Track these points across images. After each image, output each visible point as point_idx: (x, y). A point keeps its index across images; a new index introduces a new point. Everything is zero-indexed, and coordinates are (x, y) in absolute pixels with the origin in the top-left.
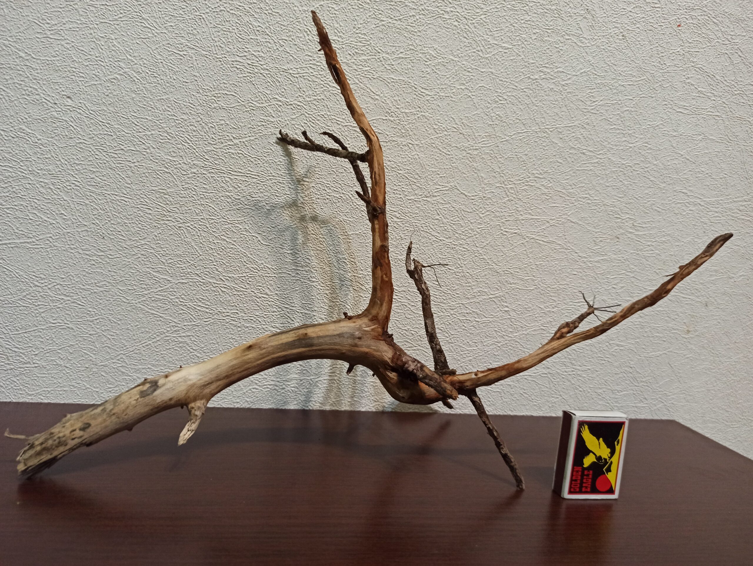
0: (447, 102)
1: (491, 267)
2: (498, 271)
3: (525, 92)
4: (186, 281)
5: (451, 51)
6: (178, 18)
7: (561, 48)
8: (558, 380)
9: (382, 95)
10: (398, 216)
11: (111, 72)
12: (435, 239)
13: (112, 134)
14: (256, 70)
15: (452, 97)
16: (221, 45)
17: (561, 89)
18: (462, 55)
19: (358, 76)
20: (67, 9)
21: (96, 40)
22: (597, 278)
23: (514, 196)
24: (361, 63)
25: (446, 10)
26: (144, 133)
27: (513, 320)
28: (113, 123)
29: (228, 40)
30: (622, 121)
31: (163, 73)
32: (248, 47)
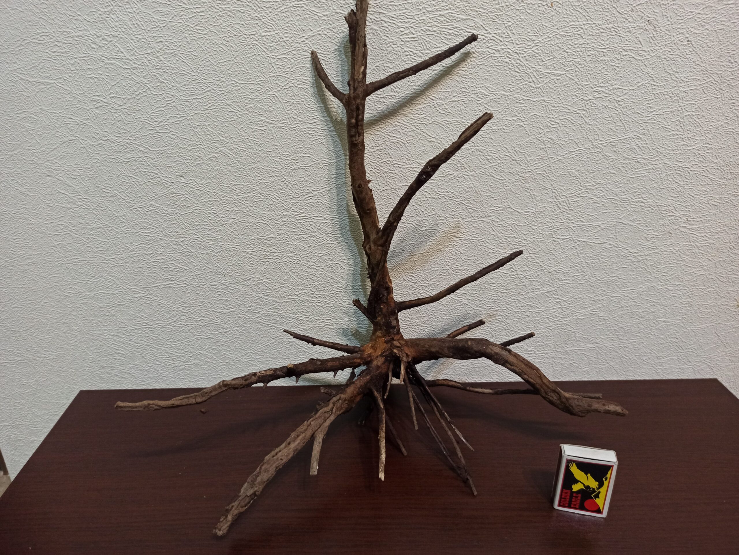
0: (500, 134)
1: (544, 268)
2: (550, 271)
3: (577, 113)
4: (289, 301)
5: (503, 87)
6: (256, 100)
7: (617, 65)
8: (606, 351)
9: (438, 137)
10: (457, 236)
11: (209, 152)
12: (492, 251)
13: (218, 200)
14: (325, 133)
15: (504, 129)
16: (293, 116)
17: (617, 105)
18: (514, 89)
19: (414, 124)
20: (168, 108)
21: (194, 128)
22: (647, 269)
23: (566, 208)
24: (417, 112)
25: (496, 49)
26: (242, 196)
27: (563, 309)
28: (218, 192)
29: (299, 112)
30: (681, 127)
31: (250, 147)
32: (316, 114)
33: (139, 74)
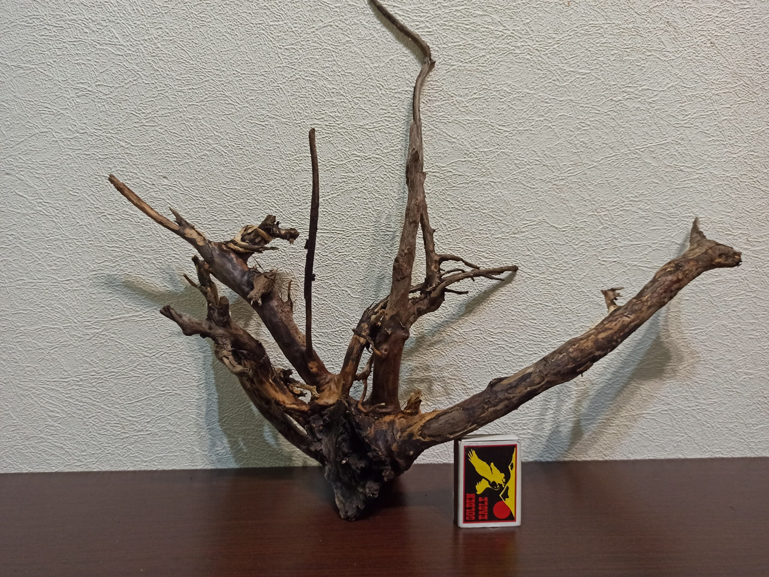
0: (527, 136)
3: (608, 115)
5: (526, 84)
6: (258, 92)
7: (643, 65)
8: (681, 416)
9: (459, 137)
11: (200, 149)
13: (205, 207)
14: (334, 130)
15: (531, 130)
16: (299, 111)
17: (648, 107)
18: (538, 87)
19: (433, 123)
20: (159, 98)
21: (186, 121)
22: (713, 302)
23: (609, 223)
24: (435, 109)
25: (516, 45)
26: (234, 203)
28: (206, 197)
29: (305, 106)
30: (721, 132)
31: (248, 145)
32: (324, 109)
33: (132, 62)
